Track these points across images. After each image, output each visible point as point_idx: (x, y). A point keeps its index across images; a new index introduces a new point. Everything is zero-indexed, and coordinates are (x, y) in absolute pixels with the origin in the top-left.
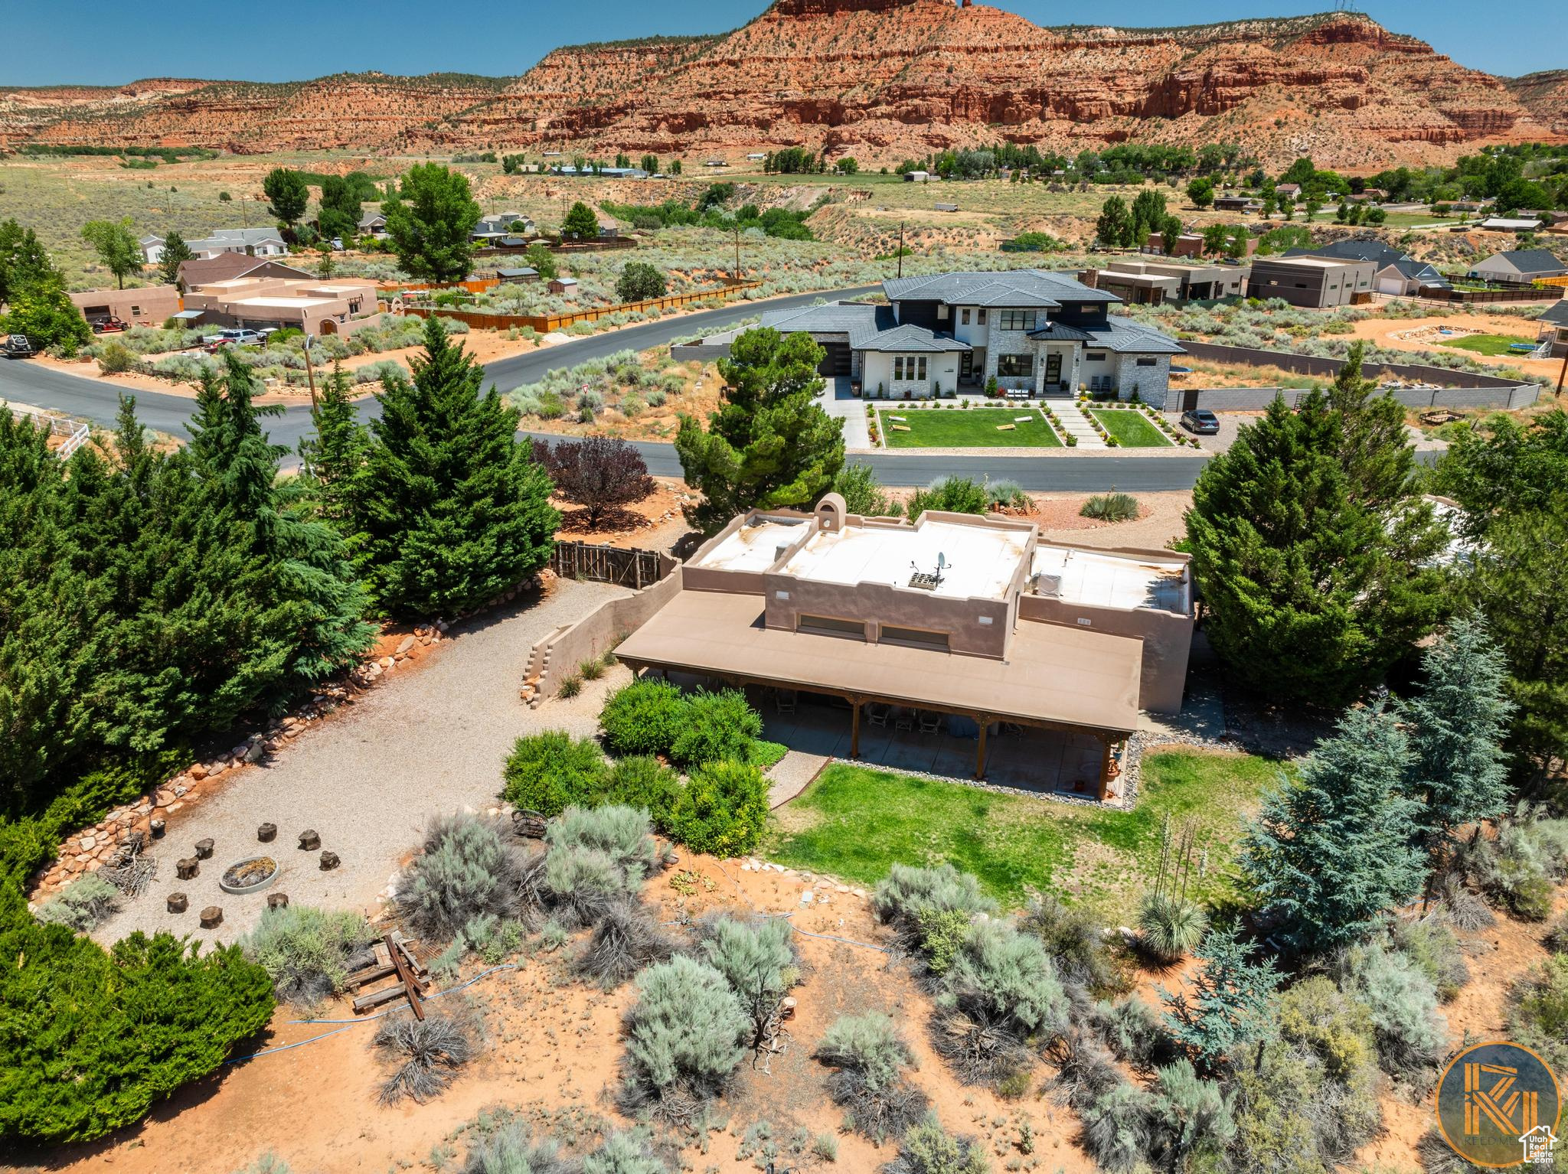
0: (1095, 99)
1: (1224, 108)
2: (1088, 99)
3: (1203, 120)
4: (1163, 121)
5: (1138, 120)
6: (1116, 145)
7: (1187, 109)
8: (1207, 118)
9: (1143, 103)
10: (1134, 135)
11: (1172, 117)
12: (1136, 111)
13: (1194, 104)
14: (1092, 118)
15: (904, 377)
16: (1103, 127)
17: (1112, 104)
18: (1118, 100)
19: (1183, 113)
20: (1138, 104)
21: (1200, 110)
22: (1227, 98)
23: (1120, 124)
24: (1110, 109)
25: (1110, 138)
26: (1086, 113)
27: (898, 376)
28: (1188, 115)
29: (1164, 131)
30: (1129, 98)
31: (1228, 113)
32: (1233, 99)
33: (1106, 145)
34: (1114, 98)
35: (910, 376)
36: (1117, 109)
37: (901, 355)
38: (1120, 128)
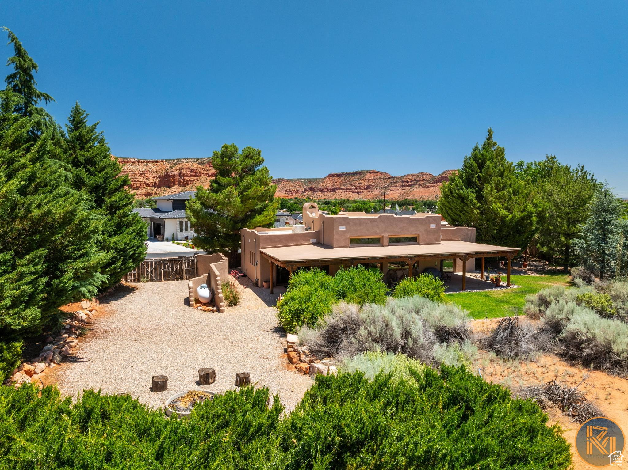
0: (138, 181)
1: (188, 184)
2: (135, 181)
3: (181, 188)
4: (166, 189)
5: (156, 188)
6: (149, 197)
7: (174, 184)
8: (182, 188)
9: (157, 183)
10: (155, 194)
11: (169, 187)
12: (154, 185)
13: (176, 183)
14: (138, 188)
15: (184, 230)
16: (143, 191)
17: (145, 183)
18: (147, 182)
19: (173, 186)
20: (155, 183)
21: (179, 185)
22: (188, 181)
23: (149, 190)
24: (144, 185)
25: (146, 195)
26: (135, 186)
27: (181, 230)
28: (175, 186)
29: (167, 192)
30: (151, 181)
31: (190, 186)
32: (191, 181)
33: (145, 198)
34: (145, 181)
35: (186, 230)
36: (148, 185)
37: (182, 220)
38: (150, 191)
